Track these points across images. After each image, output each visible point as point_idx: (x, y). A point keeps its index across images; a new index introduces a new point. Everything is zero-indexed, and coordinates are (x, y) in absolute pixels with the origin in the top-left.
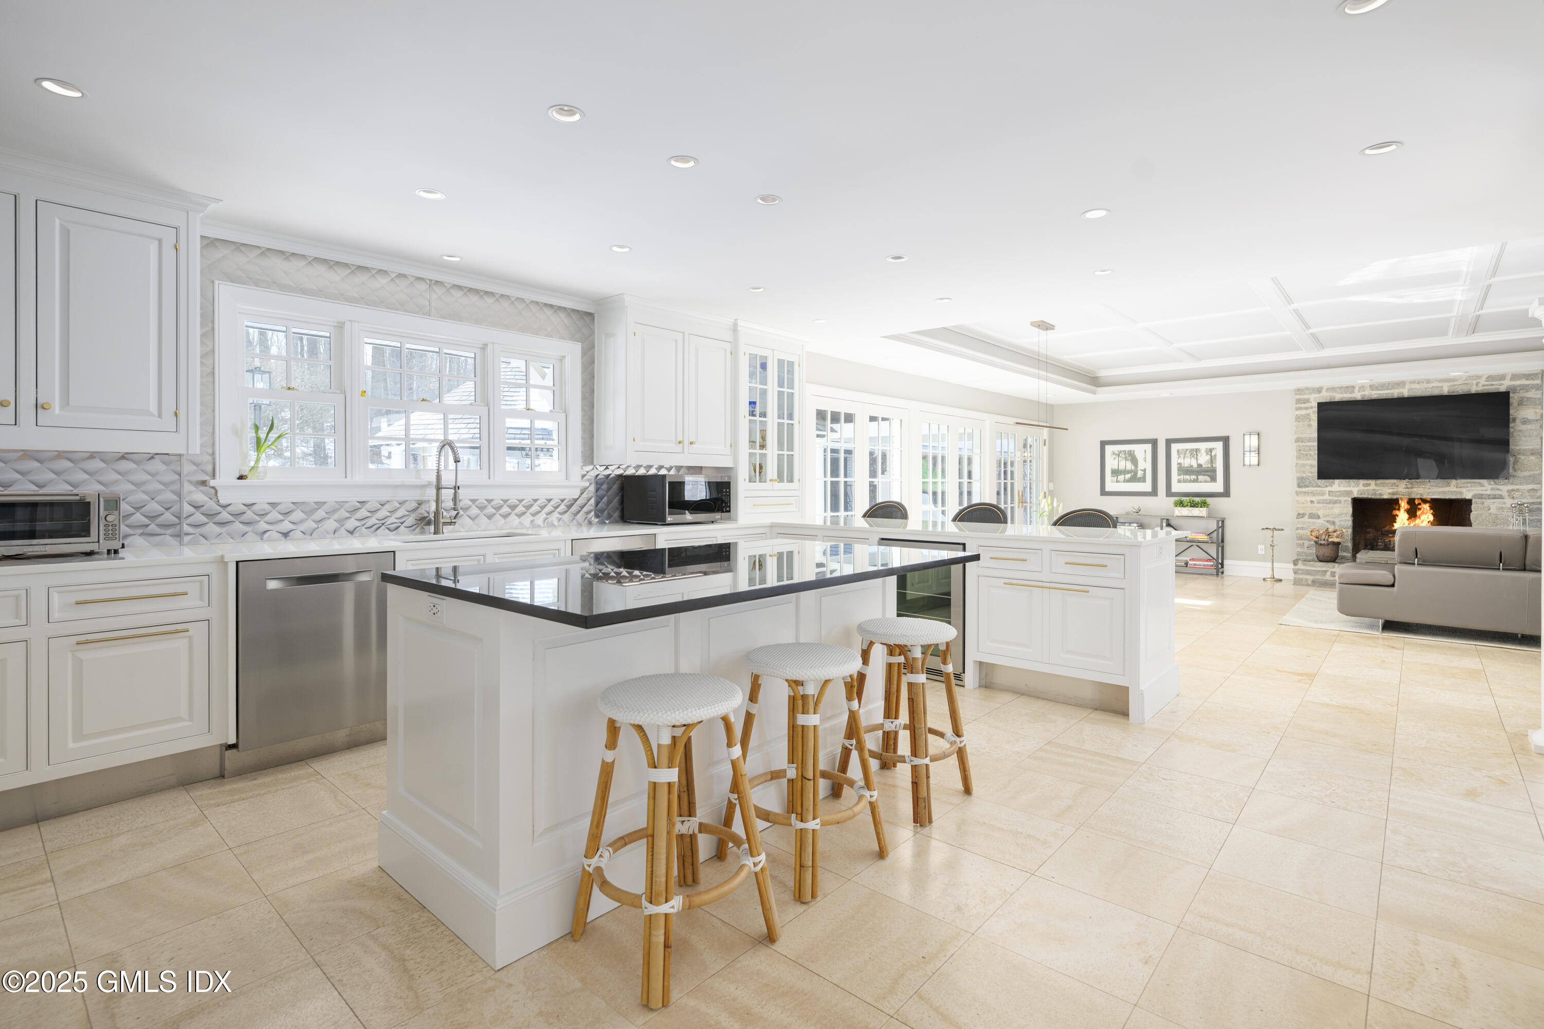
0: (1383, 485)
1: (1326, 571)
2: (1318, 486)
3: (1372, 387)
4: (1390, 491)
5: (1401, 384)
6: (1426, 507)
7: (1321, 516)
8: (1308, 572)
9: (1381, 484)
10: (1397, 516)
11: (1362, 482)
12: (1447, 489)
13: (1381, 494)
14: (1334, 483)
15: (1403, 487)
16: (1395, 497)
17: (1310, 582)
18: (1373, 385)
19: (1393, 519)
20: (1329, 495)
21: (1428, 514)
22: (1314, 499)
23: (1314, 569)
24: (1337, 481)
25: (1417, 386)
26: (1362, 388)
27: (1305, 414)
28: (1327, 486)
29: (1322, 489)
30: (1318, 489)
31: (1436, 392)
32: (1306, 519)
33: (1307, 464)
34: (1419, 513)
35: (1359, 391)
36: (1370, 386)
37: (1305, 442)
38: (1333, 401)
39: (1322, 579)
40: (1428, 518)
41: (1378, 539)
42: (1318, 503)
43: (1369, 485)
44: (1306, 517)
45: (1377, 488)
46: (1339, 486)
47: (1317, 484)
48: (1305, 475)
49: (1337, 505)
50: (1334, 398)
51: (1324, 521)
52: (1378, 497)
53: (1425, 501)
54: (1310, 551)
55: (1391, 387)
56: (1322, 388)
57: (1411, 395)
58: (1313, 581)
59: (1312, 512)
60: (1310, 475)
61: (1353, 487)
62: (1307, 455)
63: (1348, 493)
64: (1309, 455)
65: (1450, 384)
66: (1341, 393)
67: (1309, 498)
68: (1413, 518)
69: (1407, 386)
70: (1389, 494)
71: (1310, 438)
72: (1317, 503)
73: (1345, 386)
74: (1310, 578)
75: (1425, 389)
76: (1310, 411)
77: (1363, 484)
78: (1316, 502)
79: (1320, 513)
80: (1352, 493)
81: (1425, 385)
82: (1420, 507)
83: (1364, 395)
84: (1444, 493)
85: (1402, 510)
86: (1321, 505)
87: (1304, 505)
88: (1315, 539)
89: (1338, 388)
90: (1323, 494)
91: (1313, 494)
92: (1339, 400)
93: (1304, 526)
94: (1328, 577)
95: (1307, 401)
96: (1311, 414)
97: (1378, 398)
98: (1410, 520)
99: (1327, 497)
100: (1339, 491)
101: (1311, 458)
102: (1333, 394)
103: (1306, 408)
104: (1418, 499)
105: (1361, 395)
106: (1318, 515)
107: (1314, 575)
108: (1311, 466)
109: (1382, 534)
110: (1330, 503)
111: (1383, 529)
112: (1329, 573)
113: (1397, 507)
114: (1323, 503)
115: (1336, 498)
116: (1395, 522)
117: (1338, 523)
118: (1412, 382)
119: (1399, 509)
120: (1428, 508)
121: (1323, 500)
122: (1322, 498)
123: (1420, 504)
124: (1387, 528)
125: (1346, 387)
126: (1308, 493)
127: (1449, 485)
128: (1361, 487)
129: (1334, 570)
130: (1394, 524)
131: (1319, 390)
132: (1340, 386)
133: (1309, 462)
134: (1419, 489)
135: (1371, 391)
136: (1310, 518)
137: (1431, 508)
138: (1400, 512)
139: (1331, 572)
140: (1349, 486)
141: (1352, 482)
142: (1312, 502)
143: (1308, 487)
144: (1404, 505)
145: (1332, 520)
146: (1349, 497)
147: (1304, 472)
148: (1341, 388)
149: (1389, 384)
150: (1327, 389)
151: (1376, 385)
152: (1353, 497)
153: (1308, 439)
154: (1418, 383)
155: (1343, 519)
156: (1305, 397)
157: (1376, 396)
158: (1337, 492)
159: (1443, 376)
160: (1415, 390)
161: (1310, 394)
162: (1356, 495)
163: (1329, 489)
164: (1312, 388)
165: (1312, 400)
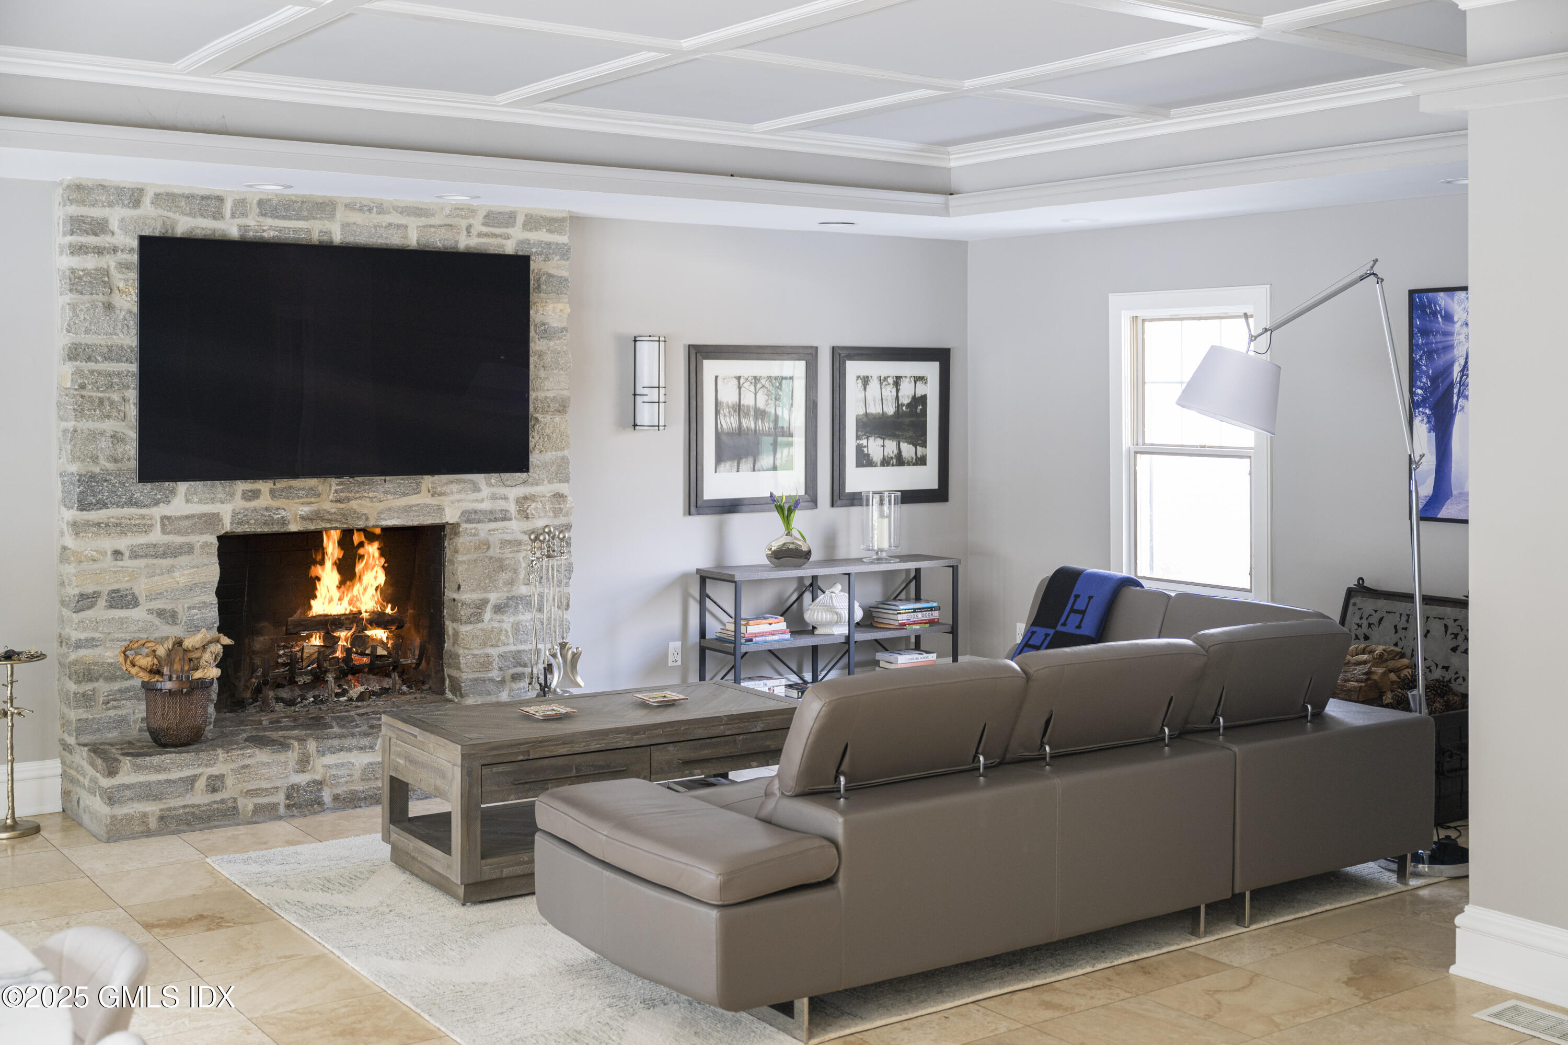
0: (289, 494)
1: (193, 780)
2: (132, 503)
3: (266, 207)
4: (305, 510)
5: (325, 208)
6: (372, 550)
7: (142, 599)
8: (147, 793)
9: (283, 490)
10: (319, 579)
11: (241, 486)
12: (413, 500)
13: (283, 521)
14: (173, 492)
15: (331, 497)
16: (311, 527)
17: (153, 823)
18: (268, 200)
19: (309, 588)
20: (164, 531)
21: (375, 569)
22: (123, 543)
23: (162, 777)
24: (182, 487)
25: (357, 218)
26: (241, 206)
27: (96, 270)
28: (156, 503)
29: (143, 511)
30: (134, 511)
31: (395, 240)
32: (100, 612)
33: (102, 433)
34: (359, 567)
35: (233, 216)
36: (261, 203)
37: (97, 361)
38: (169, 234)
39: (185, 807)
40: (376, 578)
41: (278, 646)
42: (134, 555)
43: (256, 494)
44: (102, 603)
45: (275, 503)
46: (187, 501)
47: (131, 498)
48: (97, 470)
49: (184, 560)
50: (173, 229)
51: (150, 611)
52: (276, 529)
53: (370, 537)
54: (112, 713)
55: (306, 214)
56: (142, 190)
57: (347, 240)
58: (162, 818)
59: (115, 587)
60: (111, 466)
61: (222, 502)
62: (101, 401)
63: (212, 520)
64: (106, 403)
65: (423, 221)
66: (190, 214)
67: (109, 543)
68: (348, 583)
69: (341, 215)
70: (303, 518)
71: (110, 349)
72: (130, 557)
73: (203, 193)
74: (152, 808)
75: (375, 227)
76: (110, 262)
77: (244, 493)
78: (127, 554)
79: (141, 588)
80: (221, 520)
81: (375, 218)
82: (361, 551)
83: (246, 228)
84: (408, 509)
85: (329, 564)
86: (141, 562)
87: (96, 566)
88: (146, 677)
89: (183, 196)
90: (146, 529)
91: (121, 528)
92: (185, 236)
93: (97, 635)
94: (199, 797)
95: (99, 228)
96: (113, 271)
97: (276, 240)
98: (343, 588)
99: (156, 536)
100: (188, 517)
101: (114, 413)
102: (170, 214)
103: (100, 251)
104: (359, 530)
105: (240, 227)
106: (133, 594)
107: (158, 798)
108: (116, 438)
109: (288, 633)
110: (164, 555)
111: (290, 619)
112: (201, 783)
113: (319, 558)
114: (146, 556)
115: (179, 539)
116: (315, 597)
117: (183, 616)
118: (350, 206)
119: (322, 563)
120: (377, 554)
121: (148, 546)
122: (142, 539)
123: (361, 545)
124: (296, 616)
125: (204, 198)
126: (107, 525)
127: (417, 491)
128: (239, 503)
129: (215, 770)
130: (312, 602)
131: (134, 197)
132: (187, 192)
133: (109, 426)
134: (363, 502)
135: (261, 219)
136: (111, 607)
137: (383, 552)
138: (323, 570)
139: (209, 777)
140: (213, 501)
141: (220, 487)
142: (117, 554)
143: (105, 506)
144: (332, 549)
145: (169, 607)
146: (212, 534)
147: (95, 459)
148: (190, 197)
149: (303, 202)
150: (157, 195)
151: (274, 202)
152: (223, 532)
153: (106, 350)
154: (361, 209)
155: (197, 600)
156: (96, 213)
157: (272, 234)
158: (180, 518)
159: (409, 199)
160: (355, 228)
161: (111, 205)
162: (227, 526)
163: (158, 512)
164: (117, 188)
165: (114, 225)
